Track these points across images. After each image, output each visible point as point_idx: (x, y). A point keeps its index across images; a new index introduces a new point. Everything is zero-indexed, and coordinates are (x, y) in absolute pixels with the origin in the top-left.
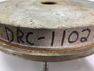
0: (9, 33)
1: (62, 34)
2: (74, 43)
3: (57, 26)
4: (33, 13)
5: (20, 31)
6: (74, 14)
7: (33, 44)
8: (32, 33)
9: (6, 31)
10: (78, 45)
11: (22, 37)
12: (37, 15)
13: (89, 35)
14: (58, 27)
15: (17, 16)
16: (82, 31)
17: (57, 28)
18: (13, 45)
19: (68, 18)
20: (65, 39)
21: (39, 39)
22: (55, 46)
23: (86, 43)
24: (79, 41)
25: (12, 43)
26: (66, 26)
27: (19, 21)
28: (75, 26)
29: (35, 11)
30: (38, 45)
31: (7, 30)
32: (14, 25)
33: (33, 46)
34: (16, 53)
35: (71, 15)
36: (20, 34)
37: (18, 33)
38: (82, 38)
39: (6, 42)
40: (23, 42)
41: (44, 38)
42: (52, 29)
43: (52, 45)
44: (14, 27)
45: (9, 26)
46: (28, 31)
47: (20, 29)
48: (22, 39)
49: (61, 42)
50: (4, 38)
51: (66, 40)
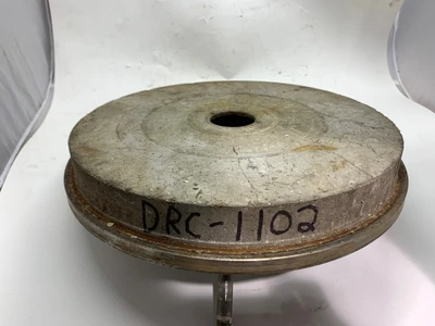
0: (149, 212)
1: (258, 217)
2: (284, 234)
3: (247, 200)
4: (195, 162)
5: (175, 210)
6: (290, 166)
7: (198, 237)
8: (198, 215)
9: (144, 209)
10: (293, 239)
11: (178, 221)
12: (205, 170)
13: (316, 217)
14: (250, 203)
15: (161, 172)
16: (299, 211)
17: (246, 204)
18: (153, 238)
19: (273, 179)
20: (263, 226)
21: (212, 225)
22: (244, 241)
23: (313, 235)
24: (294, 229)
25: (153, 233)
26: (264, 201)
27: (168, 188)
28: (281, 201)
29: (198, 155)
30: (210, 238)
31: (147, 207)
32: (164, 198)
33: (199, 241)
34: (162, 254)
35: (282, 169)
36: (174, 216)
37: (169, 214)
38: (301, 224)
39: (136, 233)
40: (178, 232)
41: (221, 223)
42: (238, 208)
43: (238, 239)
44: (163, 202)
45: (153, 199)
46: (191, 211)
47: (176, 206)
48: (176, 225)
49: (256, 232)
50: (132, 223)
51: (266, 228)
